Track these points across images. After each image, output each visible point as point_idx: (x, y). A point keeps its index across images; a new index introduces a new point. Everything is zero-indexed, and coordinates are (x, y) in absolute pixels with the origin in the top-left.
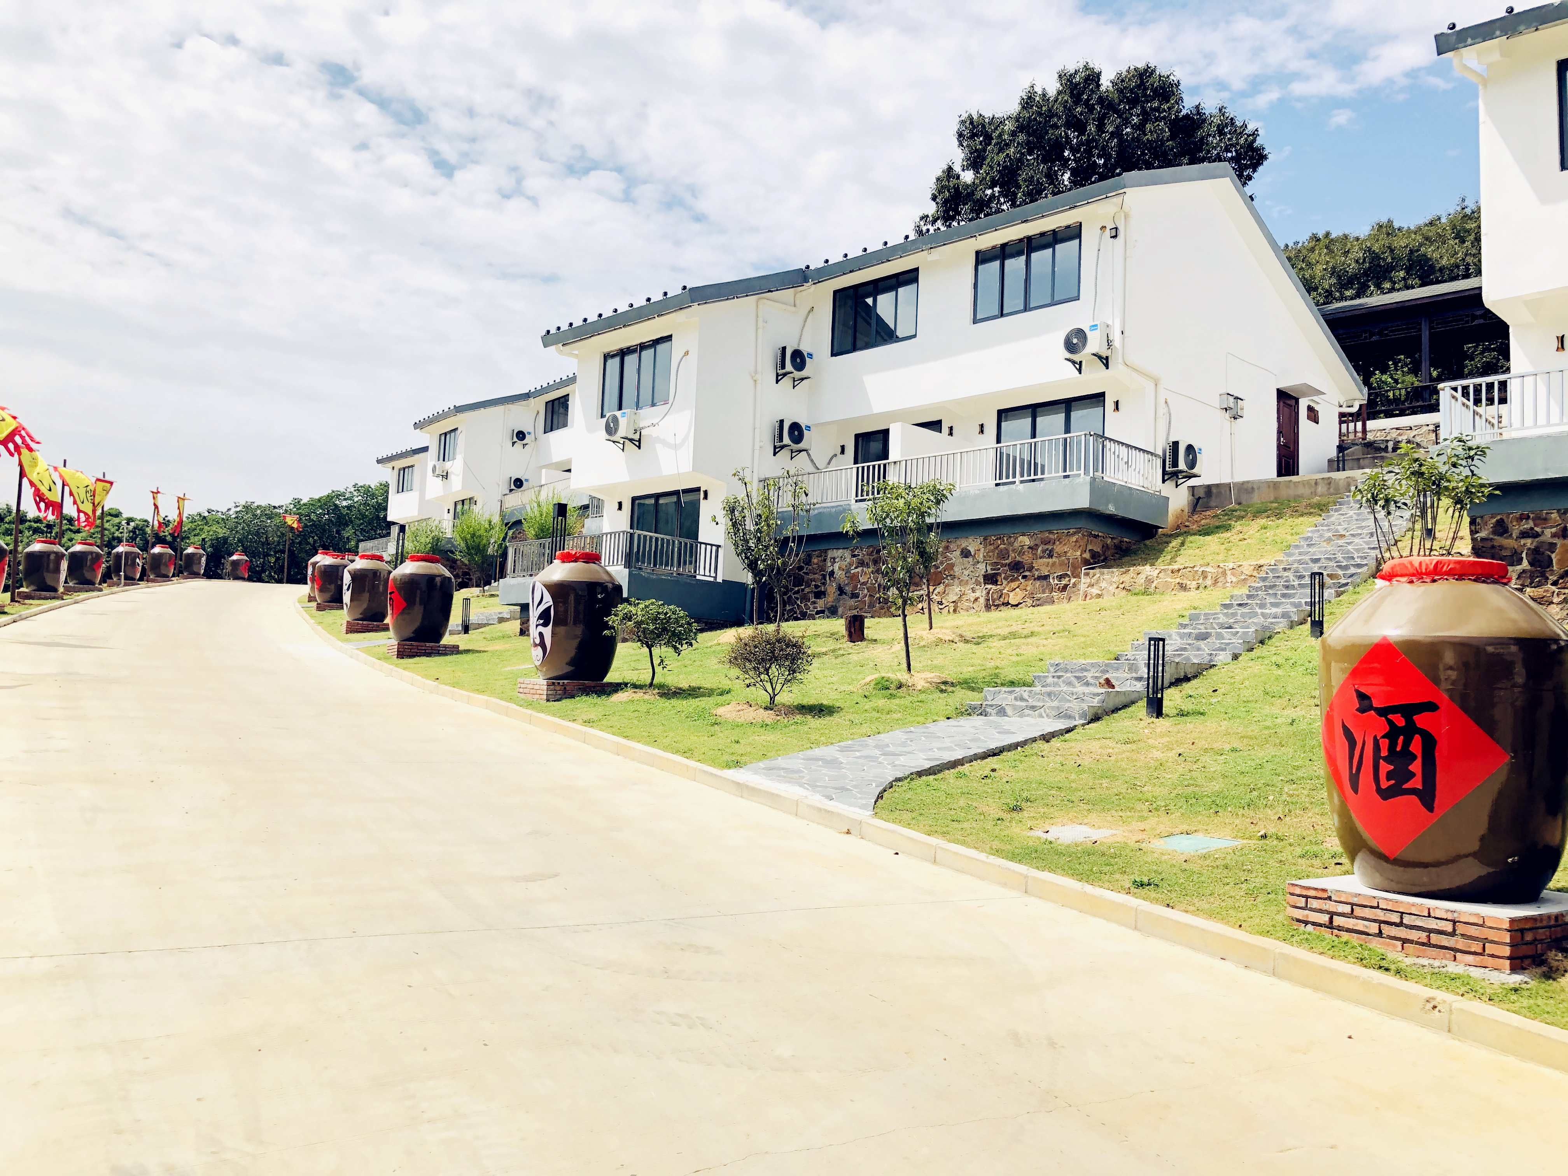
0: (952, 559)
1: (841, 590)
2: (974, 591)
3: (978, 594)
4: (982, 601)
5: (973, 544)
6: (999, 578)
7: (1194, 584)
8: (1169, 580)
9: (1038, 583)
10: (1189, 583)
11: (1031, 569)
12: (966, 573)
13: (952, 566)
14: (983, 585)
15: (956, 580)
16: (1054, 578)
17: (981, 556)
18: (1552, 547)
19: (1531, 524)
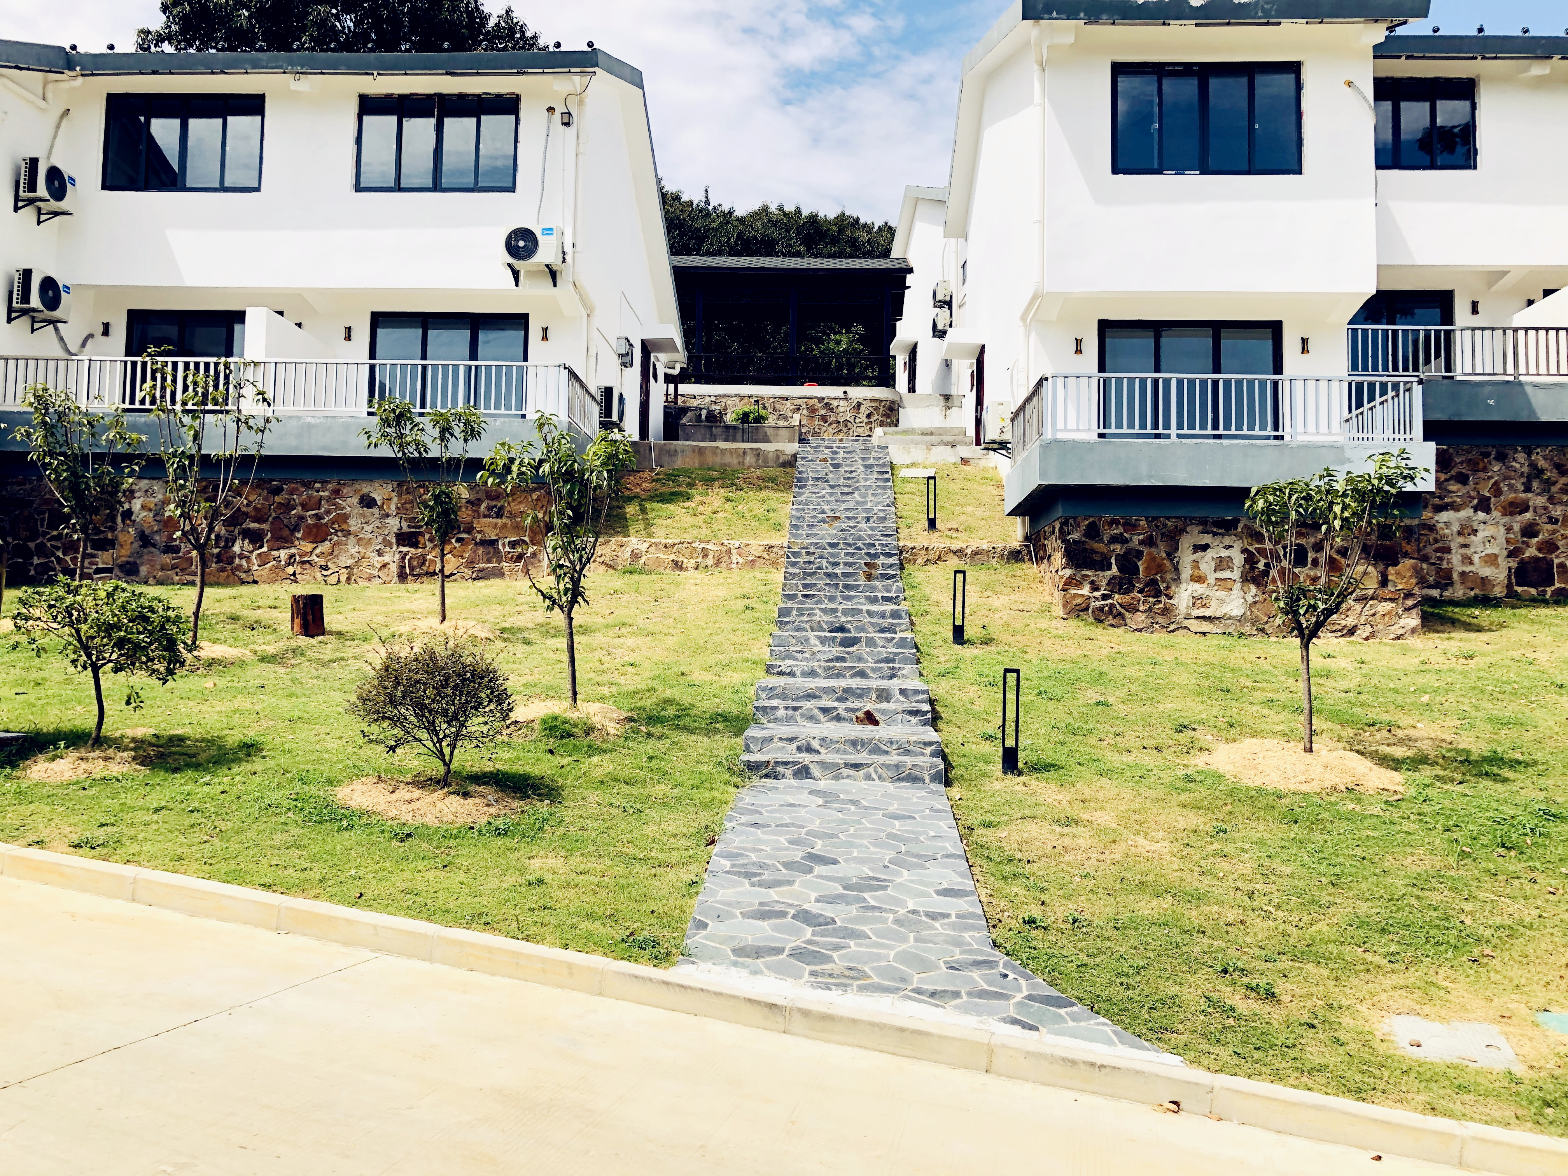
0: (343, 508)
1: (145, 540)
2: (380, 553)
3: (387, 558)
4: (394, 568)
5: (380, 491)
6: (421, 539)
7: (691, 563)
8: (662, 556)
9: (480, 550)
10: (685, 561)
11: (470, 530)
12: (368, 528)
13: (345, 518)
14: (395, 547)
15: (352, 537)
16: (504, 545)
17: (393, 507)
18: (1139, 555)
19: (1120, 530)
